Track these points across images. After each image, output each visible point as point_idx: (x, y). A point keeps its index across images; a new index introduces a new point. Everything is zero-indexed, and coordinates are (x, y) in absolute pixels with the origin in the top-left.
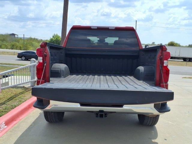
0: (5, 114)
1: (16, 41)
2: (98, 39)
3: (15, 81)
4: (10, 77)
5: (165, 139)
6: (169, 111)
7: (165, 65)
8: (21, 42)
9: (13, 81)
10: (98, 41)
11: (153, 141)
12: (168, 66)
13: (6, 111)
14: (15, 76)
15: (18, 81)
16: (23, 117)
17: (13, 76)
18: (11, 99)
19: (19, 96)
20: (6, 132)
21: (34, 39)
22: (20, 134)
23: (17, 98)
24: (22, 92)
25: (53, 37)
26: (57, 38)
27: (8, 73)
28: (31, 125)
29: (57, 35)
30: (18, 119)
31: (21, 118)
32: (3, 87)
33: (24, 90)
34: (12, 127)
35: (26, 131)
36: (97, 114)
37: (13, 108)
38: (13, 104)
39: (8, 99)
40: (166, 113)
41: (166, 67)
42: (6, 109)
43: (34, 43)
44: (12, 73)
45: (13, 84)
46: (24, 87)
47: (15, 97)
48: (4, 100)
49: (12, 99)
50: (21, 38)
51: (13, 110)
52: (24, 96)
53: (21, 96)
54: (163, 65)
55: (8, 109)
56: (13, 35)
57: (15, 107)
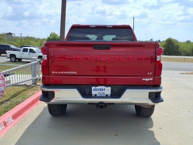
0: (11, 109)
1: (13, 40)
2: (97, 37)
3: (16, 79)
4: (11, 76)
5: (160, 128)
6: (163, 101)
7: (158, 60)
8: (18, 41)
9: (14, 80)
10: (97, 39)
11: (149, 129)
12: (161, 60)
13: (12, 107)
14: (16, 75)
15: (19, 79)
16: (28, 112)
17: (14, 75)
18: (14, 96)
19: (22, 93)
20: (14, 125)
21: (32, 38)
22: (26, 126)
23: (20, 95)
24: (25, 89)
25: (51, 35)
26: (54, 37)
27: (9, 72)
28: (37, 119)
29: (54, 33)
30: (24, 113)
31: (26, 113)
32: (8, 85)
33: (26, 88)
34: (19, 121)
35: (32, 124)
36: (98, 106)
37: (17, 104)
38: (18, 101)
39: (12, 96)
40: (160, 103)
41: (159, 62)
42: (11, 105)
43: (31, 42)
44: (13, 72)
45: (14, 83)
46: (25, 85)
47: (18, 94)
48: (8, 97)
49: (16, 96)
50: (18, 38)
51: (18, 106)
52: (27, 94)
53: (24, 93)
54: (157, 60)
55: (13, 105)
56: (10, 34)
57: (20, 103)
